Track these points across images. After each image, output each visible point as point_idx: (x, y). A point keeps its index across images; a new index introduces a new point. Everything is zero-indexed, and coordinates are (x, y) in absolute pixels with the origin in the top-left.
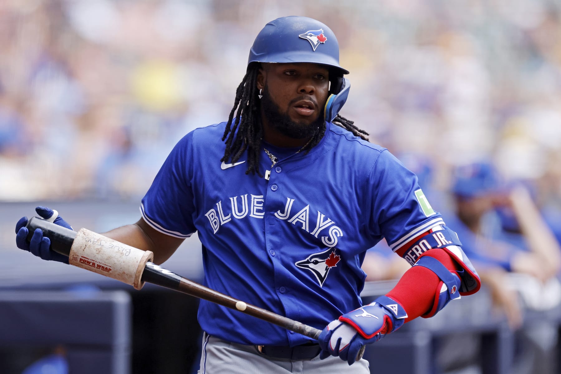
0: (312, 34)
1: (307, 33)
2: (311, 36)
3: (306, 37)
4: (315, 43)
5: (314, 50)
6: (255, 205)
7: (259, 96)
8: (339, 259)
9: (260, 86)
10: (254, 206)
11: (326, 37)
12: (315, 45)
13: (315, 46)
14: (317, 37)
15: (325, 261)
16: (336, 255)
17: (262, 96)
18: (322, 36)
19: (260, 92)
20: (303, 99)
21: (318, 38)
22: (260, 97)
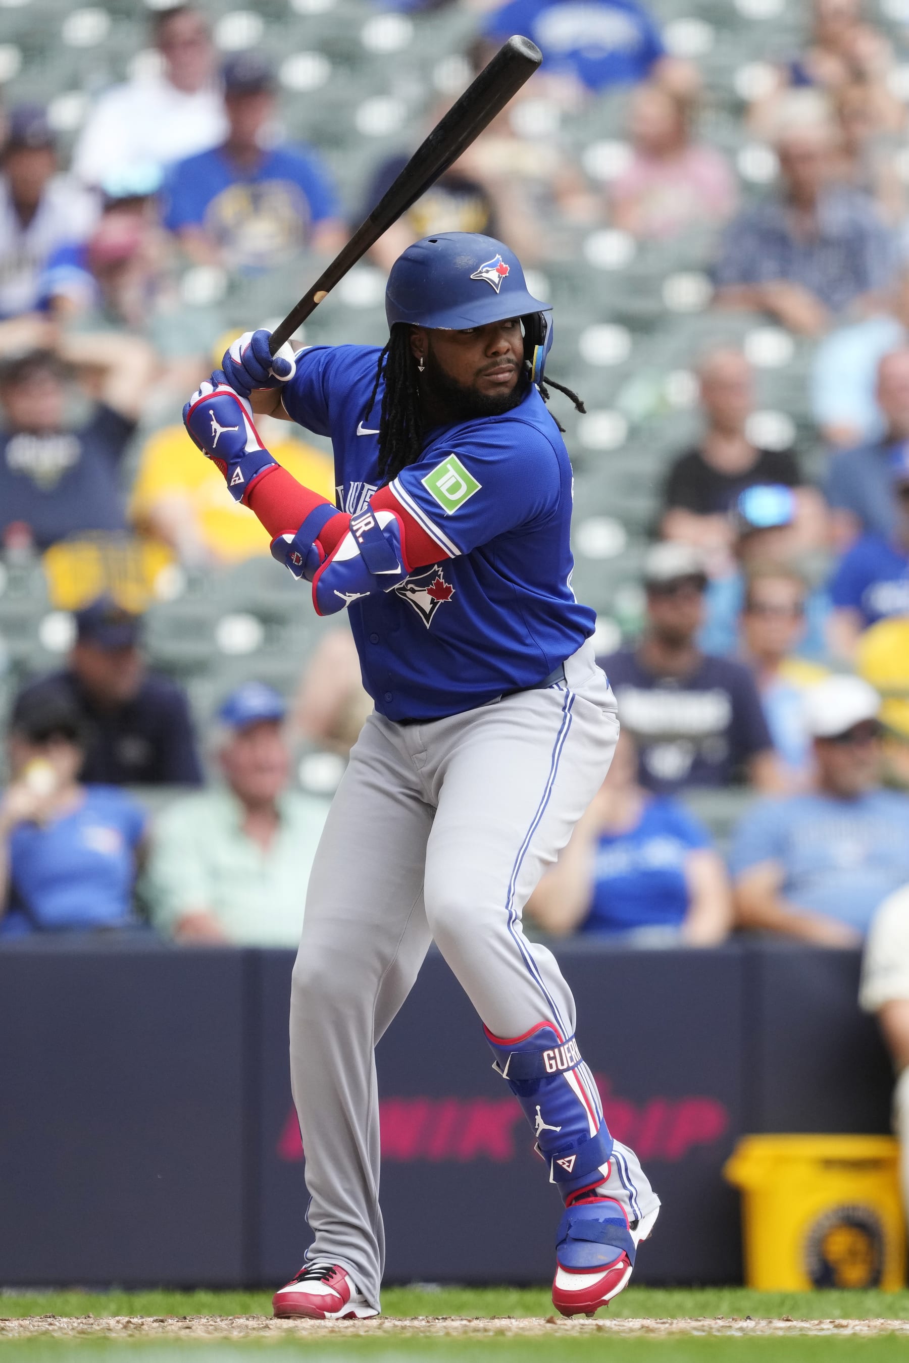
0: (487, 268)
1: (480, 269)
2: (487, 272)
3: (481, 276)
4: (496, 280)
5: (498, 292)
6: (366, 500)
7: (419, 367)
8: (452, 590)
9: (417, 354)
10: (364, 501)
11: (507, 266)
12: (497, 283)
13: (497, 286)
14: (495, 270)
15: (425, 590)
16: (447, 584)
17: (424, 368)
18: (501, 266)
19: (422, 362)
20: (498, 365)
21: (498, 270)
22: (421, 369)
